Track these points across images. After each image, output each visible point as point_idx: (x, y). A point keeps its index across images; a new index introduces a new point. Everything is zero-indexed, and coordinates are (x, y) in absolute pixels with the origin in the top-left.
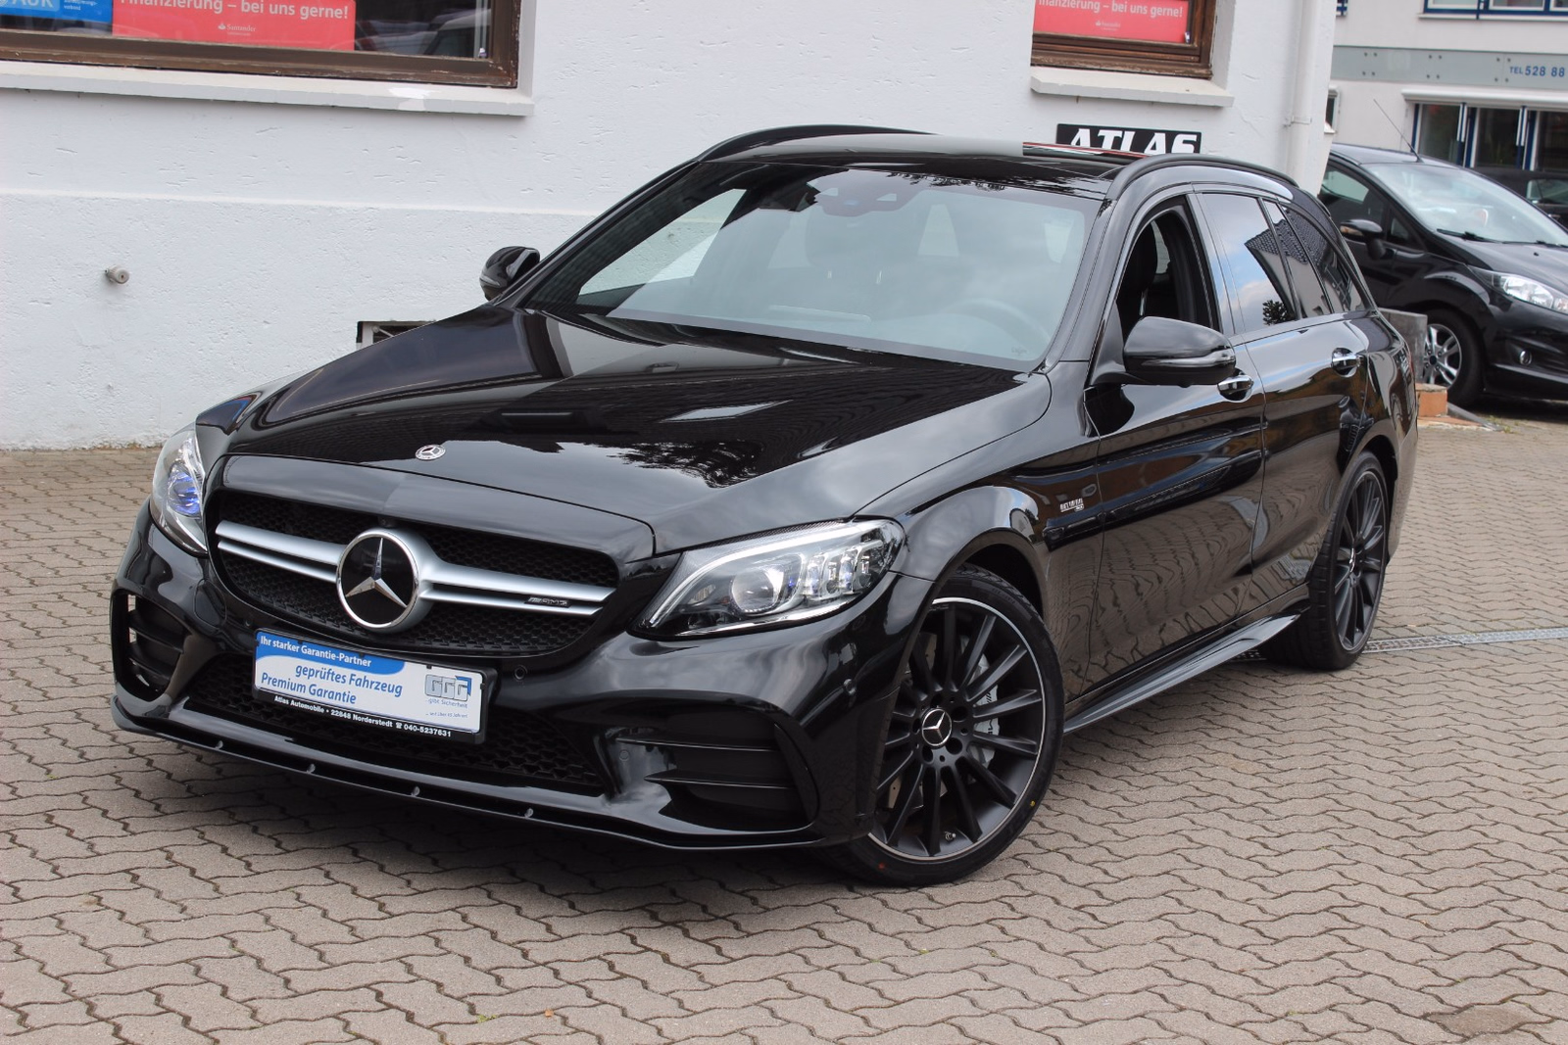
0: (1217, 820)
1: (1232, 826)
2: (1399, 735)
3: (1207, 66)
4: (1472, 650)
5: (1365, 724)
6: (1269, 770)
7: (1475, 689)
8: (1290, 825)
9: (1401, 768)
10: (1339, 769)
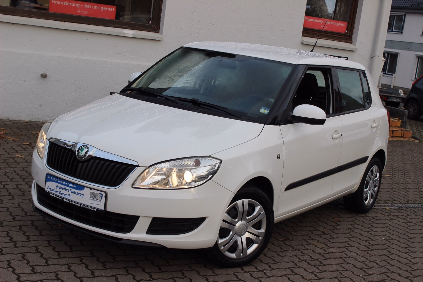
0: (304, 265)
1: (308, 267)
2: (371, 237)
3: (351, 40)
4: (401, 209)
5: (362, 233)
6: (327, 247)
7: (399, 223)
8: (326, 268)
9: (368, 249)
10: (349, 248)
